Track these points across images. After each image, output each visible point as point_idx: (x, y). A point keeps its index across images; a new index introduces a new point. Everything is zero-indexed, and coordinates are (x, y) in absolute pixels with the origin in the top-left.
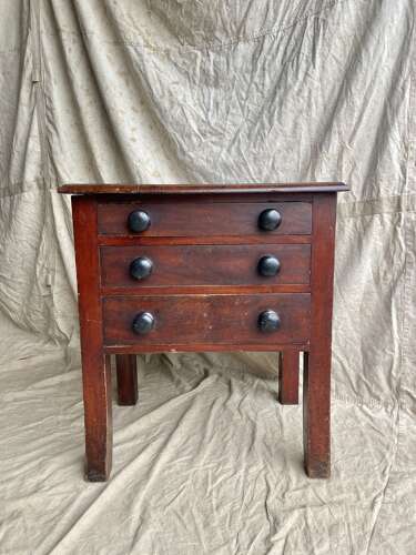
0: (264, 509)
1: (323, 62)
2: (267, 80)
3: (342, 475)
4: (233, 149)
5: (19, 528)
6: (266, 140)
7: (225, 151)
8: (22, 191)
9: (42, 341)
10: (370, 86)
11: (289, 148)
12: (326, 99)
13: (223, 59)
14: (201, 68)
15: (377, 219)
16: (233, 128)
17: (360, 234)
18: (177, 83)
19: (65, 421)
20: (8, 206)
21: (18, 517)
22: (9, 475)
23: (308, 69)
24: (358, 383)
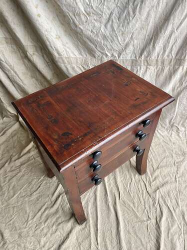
0: (147, 193)
6: (130, 24)
15: (181, 68)
17: (171, 73)
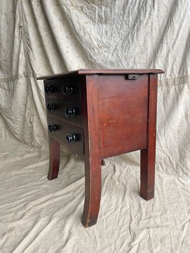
0: (129, 229)
1: (159, 7)
2: (131, 19)
3: (168, 212)
4: (115, 54)
5: (13, 236)
6: (131, 49)
7: (111, 55)
8: (18, 79)
9: (29, 147)
10: (183, 18)
11: (142, 53)
12: (160, 26)
13: (109, 9)
14: (98, 14)
15: (186, 86)
16: (114, 43)
17: (177, 94)
18: (87, 23)
19: (37, 185)
20: (12, 86)
21: (13, 230)
22: (10, 210)
23: (151, 12)
24: (177, 167)
